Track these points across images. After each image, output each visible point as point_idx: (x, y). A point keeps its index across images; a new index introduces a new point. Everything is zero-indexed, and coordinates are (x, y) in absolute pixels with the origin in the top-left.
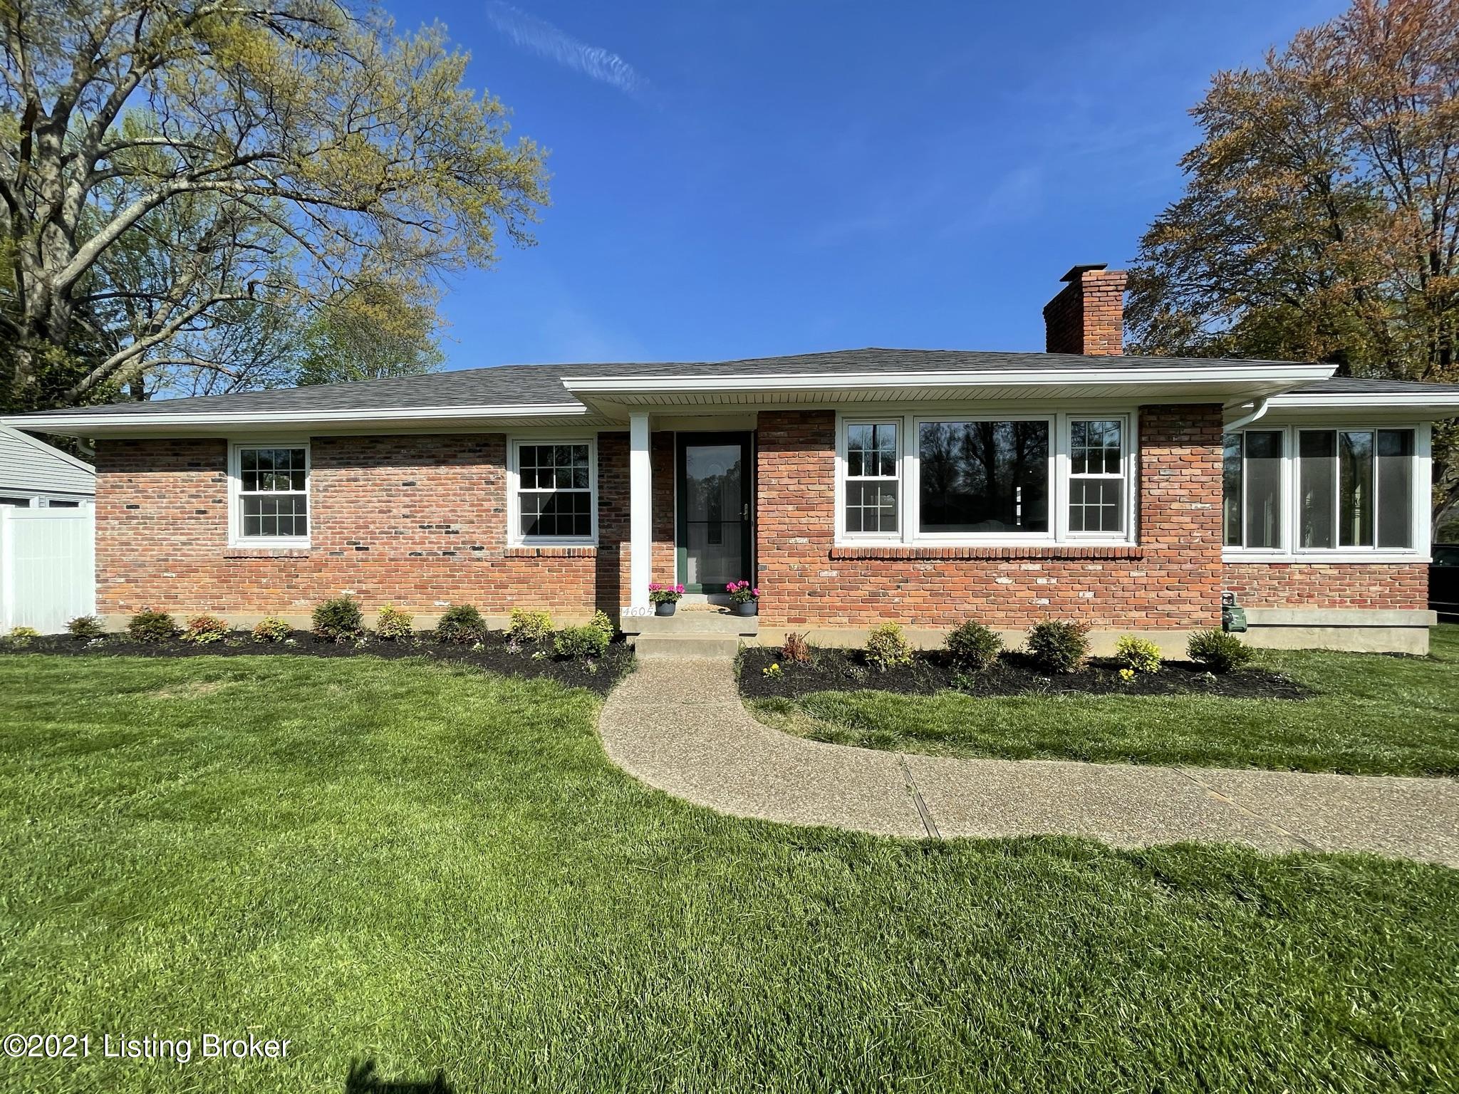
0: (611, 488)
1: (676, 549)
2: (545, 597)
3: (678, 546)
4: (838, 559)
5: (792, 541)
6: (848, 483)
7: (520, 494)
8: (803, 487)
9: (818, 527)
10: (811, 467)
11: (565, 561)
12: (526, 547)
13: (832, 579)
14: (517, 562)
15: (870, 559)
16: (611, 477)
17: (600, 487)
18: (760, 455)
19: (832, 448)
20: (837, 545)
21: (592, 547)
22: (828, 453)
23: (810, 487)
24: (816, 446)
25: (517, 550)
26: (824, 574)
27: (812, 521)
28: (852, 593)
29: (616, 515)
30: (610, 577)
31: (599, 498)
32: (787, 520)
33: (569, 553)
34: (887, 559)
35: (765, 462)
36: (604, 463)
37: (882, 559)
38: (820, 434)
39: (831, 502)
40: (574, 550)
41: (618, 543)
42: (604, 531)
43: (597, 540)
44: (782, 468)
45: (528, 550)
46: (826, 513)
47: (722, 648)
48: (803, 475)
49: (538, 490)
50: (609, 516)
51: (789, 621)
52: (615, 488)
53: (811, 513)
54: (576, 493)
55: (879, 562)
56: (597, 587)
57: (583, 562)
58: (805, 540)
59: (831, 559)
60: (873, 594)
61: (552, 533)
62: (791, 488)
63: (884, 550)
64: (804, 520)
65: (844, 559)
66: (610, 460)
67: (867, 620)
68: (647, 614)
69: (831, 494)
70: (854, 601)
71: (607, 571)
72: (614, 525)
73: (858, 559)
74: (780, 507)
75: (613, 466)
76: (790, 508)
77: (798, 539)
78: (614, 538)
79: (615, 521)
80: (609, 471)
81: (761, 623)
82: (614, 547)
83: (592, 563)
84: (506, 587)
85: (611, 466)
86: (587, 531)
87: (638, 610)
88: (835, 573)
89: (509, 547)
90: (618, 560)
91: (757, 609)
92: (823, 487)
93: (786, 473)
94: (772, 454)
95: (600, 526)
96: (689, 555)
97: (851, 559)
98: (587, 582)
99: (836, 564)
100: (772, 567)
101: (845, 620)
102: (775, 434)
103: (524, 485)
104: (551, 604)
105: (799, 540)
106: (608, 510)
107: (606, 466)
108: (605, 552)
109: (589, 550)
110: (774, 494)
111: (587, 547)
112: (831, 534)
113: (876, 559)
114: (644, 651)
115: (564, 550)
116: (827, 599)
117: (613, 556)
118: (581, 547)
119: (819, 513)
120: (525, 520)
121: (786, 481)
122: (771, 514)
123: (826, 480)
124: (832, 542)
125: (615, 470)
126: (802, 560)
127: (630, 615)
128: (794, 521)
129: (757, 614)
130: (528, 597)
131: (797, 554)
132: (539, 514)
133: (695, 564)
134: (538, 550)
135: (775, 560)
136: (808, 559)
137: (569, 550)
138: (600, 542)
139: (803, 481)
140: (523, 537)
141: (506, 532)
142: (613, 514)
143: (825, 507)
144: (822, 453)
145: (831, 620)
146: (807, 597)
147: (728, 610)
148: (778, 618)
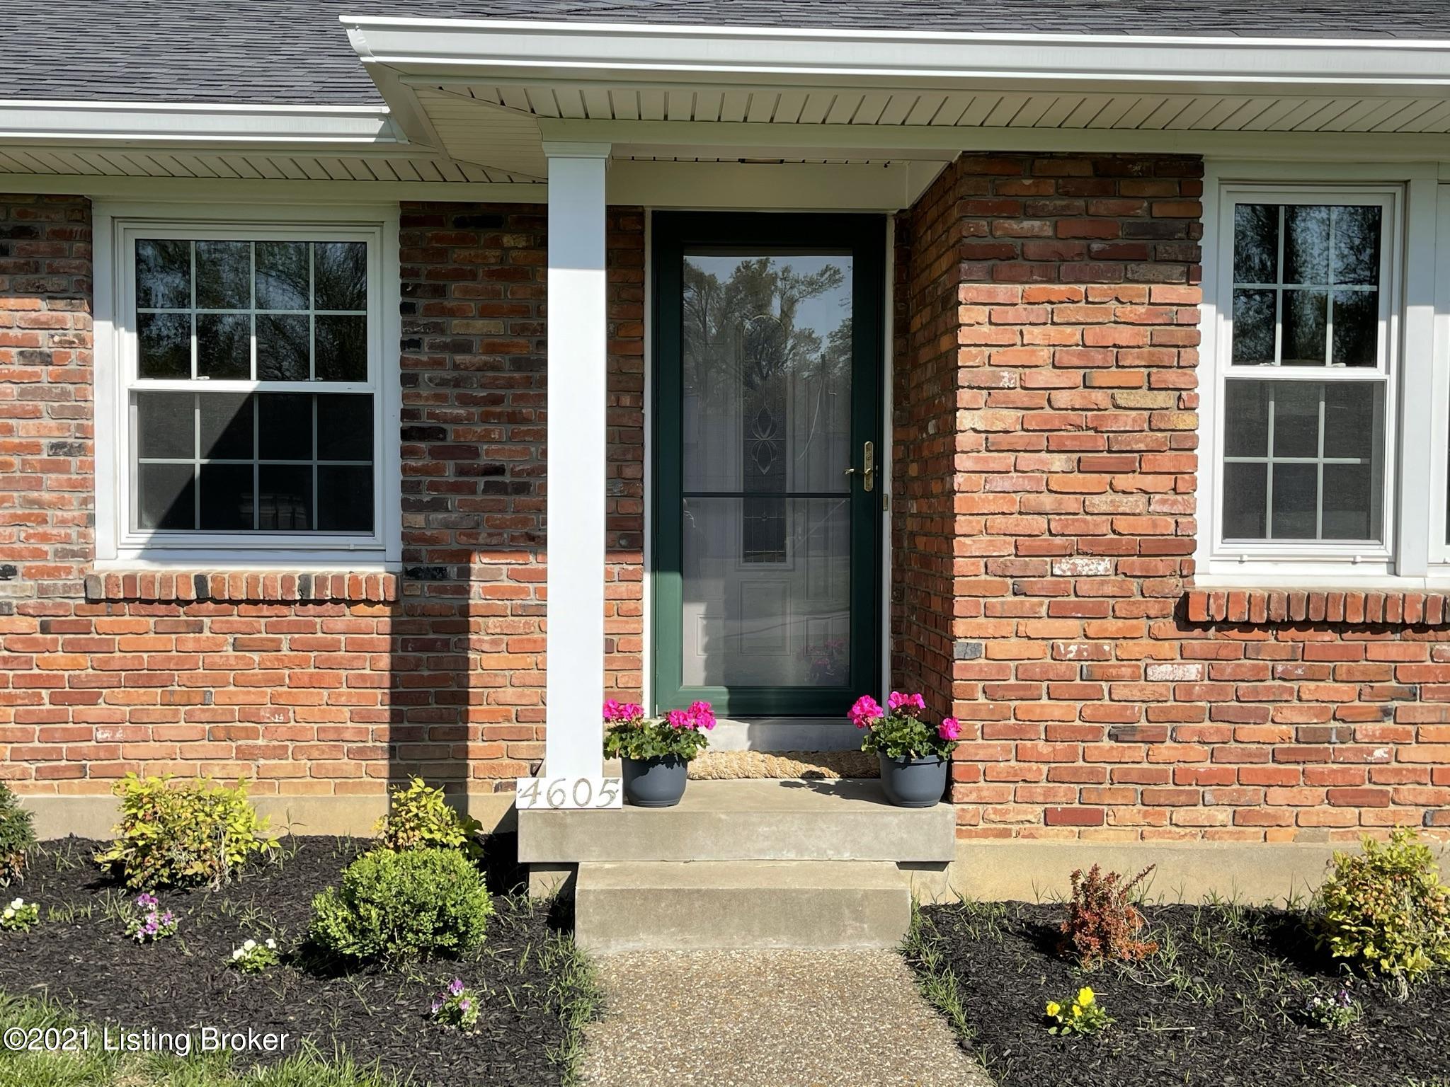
0: (443, 383)
1: (647, 578)
2: (222, 731)
3: (656, 568)
4: (1205, 626)
5: (1062, 567)
6: (1231, 385)
7: (139, 398)
8: (1100, 397)
9: (1143, 524)
10: (1124, 335)
11: (291, 614)
12: (158, 569)
13: (1182, 689)
14: (128, 617)
15: (1306, 625)
16: (444, 347)
17: (408, 380)
18: (966, 292)
19: (1192, 274)
20: (1201, 582)
21: (379, 570)
22: (1180, 292)
23: (1123, 398)
24: (1143, 269)
25: (130, 579)
26: (1161, 671)
27: (1126, 504)
28: (1245, 731)
29: (461, 471)
30: (438, 664)
31: (405, 414)
32: (1048, 501)
33: (304, 589)
34: (1355, 627)
35: (981, 313)
36: (421, 303)
37: (1341, 627)
38: (1155, 230)
39: (1186, 444)
40: (321, 581)
41: (464, 557)
42: (419, 520)
43: (395, 548)
44: (1033, 334)
45: (166, 581)
46: (1168, 481)
47: (859, 917)
48: (1098, 357)
49: (198, 384)
50: (439, 471)
51: (1049, 818)
52: (457, 383)
53: (1122, 481)
54: (322, 397)
55: (1328, 636)
56: (395, 699)
57: (348, 617)
58: (1103, 566)
59: (1183, 620)
60: (1309, 736)
61: (241, 523)
62: (1062, 399)
63: (1346, 599)
64: (1101, 503)
65: (1225, 625)
66: (440, 292)
67: (1288, 814)
68: (598, 801)
69: (1183, 421)
70: (1249, 757)
71: (428, 646)
72: (453, 500)
73: (1269, 625)
74: (1026, 460)
75: (452, 313)
76: (1058, 462)
77: (1080, 561)
78: (452, 542)
79: (455, 488)
80: (439, 329)
81: (964, 828)
82: (453, 570)
83: (379, 622)
84: (92, 700)
85: (444, 312)
86: (358, 518)
87: (568, 787)
88: (1193, 671)
89: (100, 566)
90: (465, 611)
91: (950, 781)
92: (1161, 399)
93: (1045, 353)
94: (1003, 291)
95: (407, 506)
96: (686, 597)
97: (1246, 626)
98: (362, 682)
99: (1196, 641)
100: (996, 648)
101: (1224, 815)
102: (1014, 225)
103: (148, 367)
104: (243, 754)
105: (1084, 564)
106: (434, 453)
107: (429, 311)
108: (421, 587)
109: (371, 580)
110: (1009, 418)
111: (364, 571)
112: (1182, 547)
113: (1324, 625)
114: (604, 930)
115: (287, 581)
116: (1166, 750)
117: (450, 600)
118: (344, 570)
119: (1148, 482)
120: (149, 481)
121: (1046, 377)
122: (999, 483)
123: (1172, 377)
124: (1187, 572)
125: (457, 326)
126: (1094, 627)
127: (542, 803)
128: (1071, 503)
129: (947, 797)
130: (167, 731)
131: (1077, 607)
132: (198, 461)
133: (701, 623)
134: (201, 581)
135: (1008, 626)
136: (1112, 625)
137: (305, 579)
138: (407, 557)
139: (1099, 378)
140: (144, 536)
141: (91, 520)
142: (450, 466)
143: (1166, 461)
144: (1161, 292)
145: (1180, 815)
146: (1106, 743)
147: (832, 778)
148: (1015, 812)
